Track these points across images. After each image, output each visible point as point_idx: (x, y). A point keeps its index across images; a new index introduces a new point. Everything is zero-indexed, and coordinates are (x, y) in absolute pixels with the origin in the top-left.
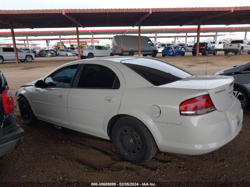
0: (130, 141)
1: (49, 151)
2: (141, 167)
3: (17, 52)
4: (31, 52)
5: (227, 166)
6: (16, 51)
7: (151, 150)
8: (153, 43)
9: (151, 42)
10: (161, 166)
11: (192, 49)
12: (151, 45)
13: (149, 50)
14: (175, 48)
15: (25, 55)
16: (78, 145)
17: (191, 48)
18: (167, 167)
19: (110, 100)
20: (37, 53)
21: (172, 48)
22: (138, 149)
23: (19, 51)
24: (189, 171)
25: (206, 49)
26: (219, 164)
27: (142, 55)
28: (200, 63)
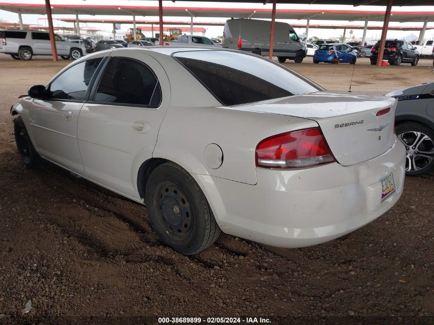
0: (174, 210)
1: (40, 215)
2: (188, 259)
3: (54, 40)
4: (80, 42)
5: (353, 273)
6: (54, 38)
7: (205, 229)
8: (299, 37)
9: (295, 34)
10: (225, 261)
11: (372, 52)
12: (295, 40)
13: (290, 49)
14: (339, 48)
15: (69, 48)
16: (96, 209)
17: (370, 50)
18: (235, 264)
19: (140, 129)
20: (94, 45)
21: (332, 49)
22: (186, 226)
23: (59, 39)
24: (275, 276)
25: (399, 54)
26: (339, 268)
27: (276, 59)
28: (380, 79)
